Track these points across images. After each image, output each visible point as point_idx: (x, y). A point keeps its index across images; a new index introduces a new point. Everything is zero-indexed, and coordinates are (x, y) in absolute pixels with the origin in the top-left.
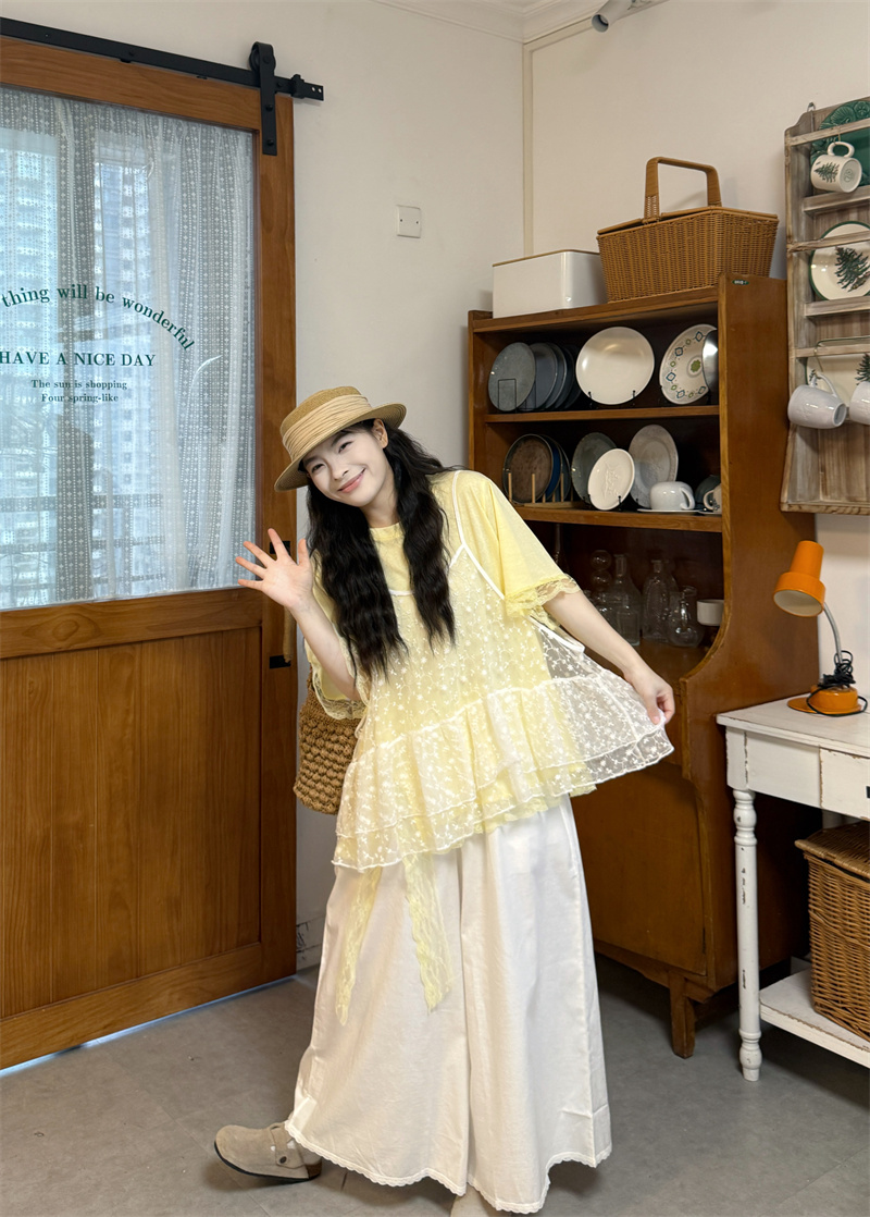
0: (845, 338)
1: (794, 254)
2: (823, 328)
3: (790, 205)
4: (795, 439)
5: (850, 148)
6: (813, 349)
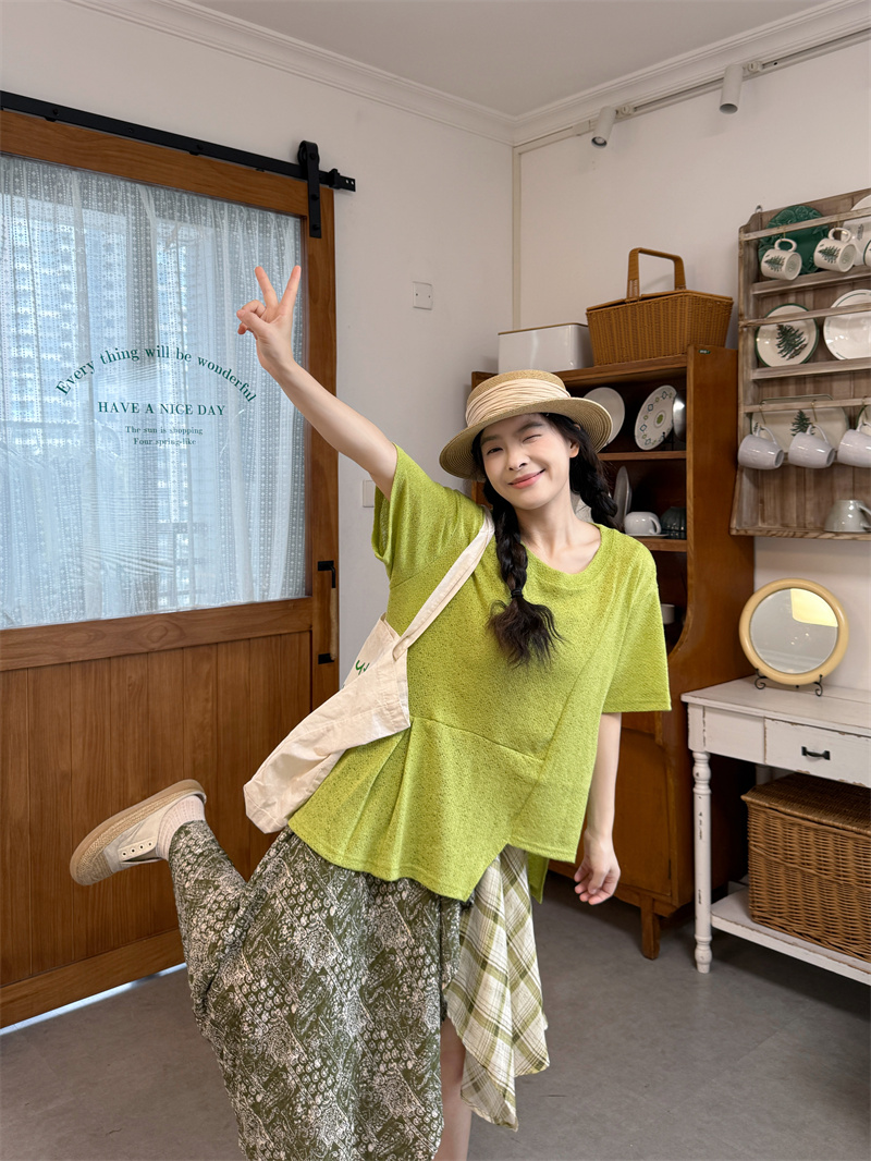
0: (783, 397)
1: (745, 329)
2: (765, 389)
3: (742, 290)
4: (741, 478)
5: (794, 244)
6: (758, 406)
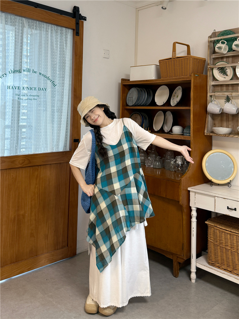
1: (209, 69)
2: (216, 88)
3: (209, 56)
4: (208, 116)
5: (226, 42)
6: (214, 93)
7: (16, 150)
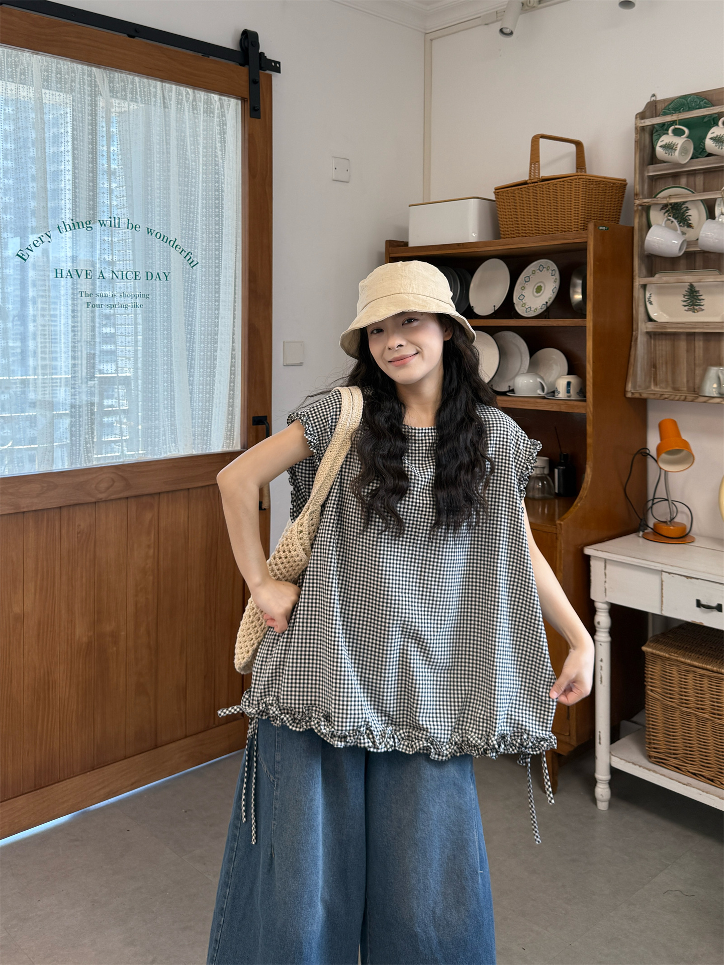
0: (675, 270)
1: (640, 208)
2: (658, 264)
3: (638, 172)
4: (637, 344)
5: (687, 131)
6: (651, 278)
7: (87, 453)
